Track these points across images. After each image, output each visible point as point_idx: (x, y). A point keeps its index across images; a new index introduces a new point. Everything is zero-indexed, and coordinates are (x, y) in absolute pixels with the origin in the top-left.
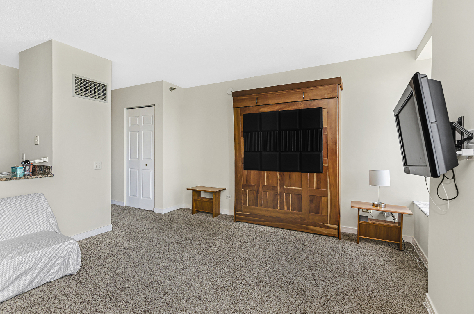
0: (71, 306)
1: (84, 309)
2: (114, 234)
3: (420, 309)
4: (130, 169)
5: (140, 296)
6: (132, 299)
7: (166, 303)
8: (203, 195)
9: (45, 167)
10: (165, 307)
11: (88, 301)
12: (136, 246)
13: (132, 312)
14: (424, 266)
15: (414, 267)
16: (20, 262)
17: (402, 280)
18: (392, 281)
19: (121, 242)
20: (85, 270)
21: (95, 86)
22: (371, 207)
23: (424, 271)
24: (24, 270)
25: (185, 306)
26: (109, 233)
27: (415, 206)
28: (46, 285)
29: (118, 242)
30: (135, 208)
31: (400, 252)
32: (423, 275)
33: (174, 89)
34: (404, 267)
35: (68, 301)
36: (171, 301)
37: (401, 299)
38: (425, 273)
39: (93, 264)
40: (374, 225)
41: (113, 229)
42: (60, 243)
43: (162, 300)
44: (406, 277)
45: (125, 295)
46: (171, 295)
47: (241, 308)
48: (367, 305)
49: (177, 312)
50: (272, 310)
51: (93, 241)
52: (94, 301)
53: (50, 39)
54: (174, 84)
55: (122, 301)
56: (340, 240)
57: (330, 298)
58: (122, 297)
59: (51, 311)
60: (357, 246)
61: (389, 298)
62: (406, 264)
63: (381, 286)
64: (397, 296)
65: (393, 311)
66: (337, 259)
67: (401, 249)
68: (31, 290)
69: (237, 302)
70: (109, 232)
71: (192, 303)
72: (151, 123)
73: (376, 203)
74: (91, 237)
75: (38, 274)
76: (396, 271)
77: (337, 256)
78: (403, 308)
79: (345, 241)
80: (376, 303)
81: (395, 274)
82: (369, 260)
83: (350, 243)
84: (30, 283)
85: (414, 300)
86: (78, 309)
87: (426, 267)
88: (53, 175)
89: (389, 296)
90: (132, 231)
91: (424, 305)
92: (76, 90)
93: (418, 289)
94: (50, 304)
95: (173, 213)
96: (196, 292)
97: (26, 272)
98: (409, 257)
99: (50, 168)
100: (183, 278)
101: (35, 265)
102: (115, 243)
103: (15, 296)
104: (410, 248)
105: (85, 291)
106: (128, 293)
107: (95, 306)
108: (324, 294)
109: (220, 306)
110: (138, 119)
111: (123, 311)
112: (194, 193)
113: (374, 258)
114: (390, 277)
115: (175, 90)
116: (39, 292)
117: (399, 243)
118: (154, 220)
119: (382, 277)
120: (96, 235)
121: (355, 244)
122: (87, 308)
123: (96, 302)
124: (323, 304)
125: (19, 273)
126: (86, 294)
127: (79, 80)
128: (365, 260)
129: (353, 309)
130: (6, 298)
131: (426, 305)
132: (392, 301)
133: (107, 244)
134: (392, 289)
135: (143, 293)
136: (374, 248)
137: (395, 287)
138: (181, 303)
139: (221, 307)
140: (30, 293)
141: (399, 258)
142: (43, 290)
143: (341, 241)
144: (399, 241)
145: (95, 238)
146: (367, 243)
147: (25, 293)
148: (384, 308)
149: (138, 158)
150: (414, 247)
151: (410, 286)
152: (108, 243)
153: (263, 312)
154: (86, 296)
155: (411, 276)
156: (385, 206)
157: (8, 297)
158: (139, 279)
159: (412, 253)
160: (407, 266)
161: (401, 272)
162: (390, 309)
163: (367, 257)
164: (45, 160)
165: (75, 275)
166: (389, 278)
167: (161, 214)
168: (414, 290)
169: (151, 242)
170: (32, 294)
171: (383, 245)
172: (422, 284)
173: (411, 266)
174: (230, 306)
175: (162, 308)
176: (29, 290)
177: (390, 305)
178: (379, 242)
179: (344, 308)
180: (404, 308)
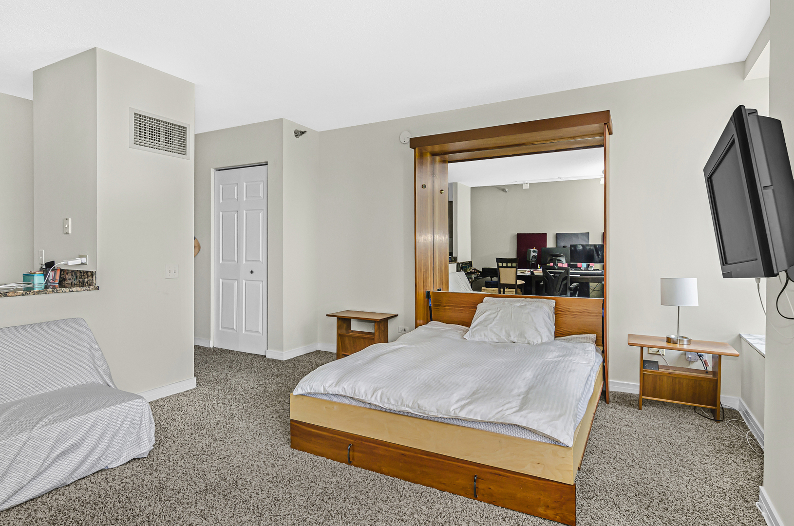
0: (150, 505)
1: (172, 511)
2: (200, 393)
3: (749, 513)
4: (221, 280)
5: (263, 492)
6: (250, 497)
7: (311, 502)
8: (355, 326)
9: (84, 273)
10: (309, 508)
11: (177, 499)
12: (244, 413)
13: (254, 516)
14: (758, 446)
15: (741, 447)
16: (60, 433)
17: (718, 468)
18: (701, 470)
19: (216, 406)
20: (161, 451)
21: (166, 128)
22: (665, 344)
23: (758, 454)
24: (66, 446)
25: (344, 507)
26: (192, 393)
27: (743, 342)
28: (100, 474)
29: (210, 406)
30: (232, 351)
31: (715, 424)
32: (756, 460)
33: (303, 133)
34: (723, 447)
35: (143, 499)
36: (318, 500)
37: (718, 496)
38: (760, 457)
39: (173, 442)
40: (671, 375)
41: (198, 385)
42: (121, 402)
43: (303, 498)
44: (726, 463)
45: (238, 490)
46: (317, 491)
47: (440, 511)
48: (658, 506)
49: (331, 515)
50: (493, 513)
51: (166, 405)
52: (186, 499)
53: (93, 47)
54: (303, 124)
55: (234, 500)
56: (608, 404)
57: (592, 495)
58: (233, 493)
59: (117, 513)
60: (639, 414)
61: (695, 496)
62: (727, 443)
63: (681, 477)
64: (710, 492)
65: (702, 515)
66: (604, 434)
67: (717, 419)
68: (75, 481)
69: (432, 501)
70: (191, 390)
71: (354, 503)
72: (261, 195)
73: (673, 336)
74: (161, 398)
75: (88, 454)
76: (708, 454)
77: (603, 430)
78: (720, 511)
79: (617, 406)
80: (673, 502)
81: (706, 458)
82: (660, 436)
83: (626, 409)
84: (76, 470)
85: (738, 499)
86: (161, 510)
87: (762, 447)
88: (98, 287)
89: (696, 493)
90: (233, 390)
91: (757, 506)
92: (136, 137)
93: (746, 482)
94: (112, 503)
95: (301, 359)
96: (360, 486)
97: (69, 450)
98: (731, 432)
99: (92, 274)
100: (335, 465)
101: (83, 439)
102: (207, 408)
103: (52, 491)
104: (735, 417)
105: (168, 484)
106: (243, 488)
107: (190, 506)
108: (582, 489)
109: (403, 507)
110: (236, 188)
111: (238, 515)
112: (340, 322)
113: (670, 433)
114: (698, 464)
115: (303, 135)
116: (89, 484)
117: (714, 407)
118: (268, 371)
119: (684, 464)
120: (169, 395)
121: (636, 410)
122: (177, 509)
123: (190, 501)
124: (582, 505)
125: (58, 452)
126: (171, 488)
127: (140, 119)
128: (653, 436)
129: (634, 513)
130: (40, 492)
131: (760, 506)
132: (702, 501)
133: (192, 411)
134: (701, 481)
135: (268, 487)
136: (670, 417)
137: (706, 478)
138: (337, 503)
139: (406, 509)
140: (75, 486)
141: (714, 433)
142: (97, 482)
143: (610, 406)
144: (715, 405)
145: (168, 400)
146: (656, 409)
147: (66, 486)
148: (688, 510)
149: (236, 259)
150: (741, 416)
151: (734, 478)
152: (192, 408)
153: (478, 516)
154: (171, 491)
155: (736, 462)
156: (689, 341)
157: (42, 490)
158: (258, 466)
159: (738, 425)
160: (728, 446)
161: (718, 456)
162: (698, 512)
163: (657, 431)
164: (84, 260)
165: (146, 459)
166: (696, 464)
167: (280, 361)
168: (739, 484)
169: (268, 407)
170: (78, 487)
171: (686, 413)
172: (754, 474)
173: (736, 446)
174: (420, 508)
175: (305, 510)
176: (74, 481)
177: (697, 507)
178: (679, 407)
179: (619, 510)
180: (722, 511)
